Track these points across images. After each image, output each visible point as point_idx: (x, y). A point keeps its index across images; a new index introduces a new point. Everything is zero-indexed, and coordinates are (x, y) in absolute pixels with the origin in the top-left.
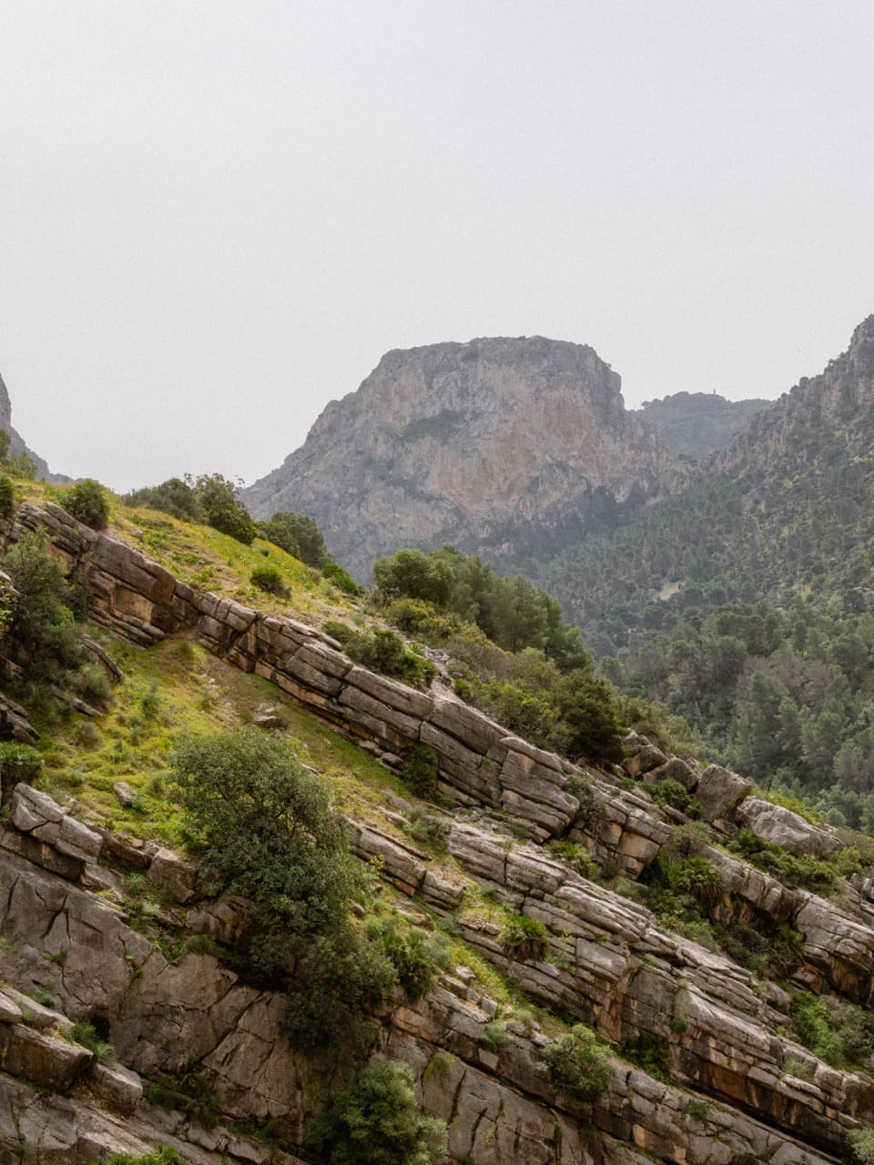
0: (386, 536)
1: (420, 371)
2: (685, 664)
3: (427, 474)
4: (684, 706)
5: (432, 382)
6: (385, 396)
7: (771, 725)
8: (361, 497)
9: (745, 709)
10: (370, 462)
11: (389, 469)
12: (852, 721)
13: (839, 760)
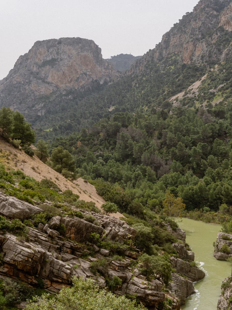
0: (37, 94)
1: (45, 47)
2: (104, 130)
3: (48, 76)
4: (103, 142)
5: (49, 50)
6: (36, 54)
7: (126, 147)
8: (30, 82)
9: (119, 142)
10: (32, 73)
11: (37, 74)
12: (148, 145)
13: (142, 157)
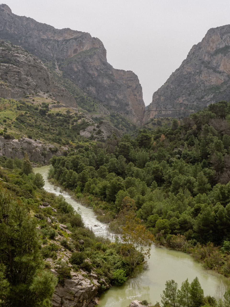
0: (207, 84)
1: (219, 34)
3: (220, 65)
5: (222, 37)
6: (208, 42)
8: (200, 73)
10: (203, 62)
11: (209, 64)
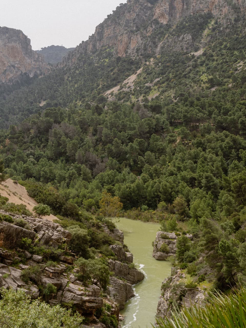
2: (35, 127)
4: (35, 139)
7: (59, 145)
9: (52, 139)
12: (83, 142)
13: (77, 154)
